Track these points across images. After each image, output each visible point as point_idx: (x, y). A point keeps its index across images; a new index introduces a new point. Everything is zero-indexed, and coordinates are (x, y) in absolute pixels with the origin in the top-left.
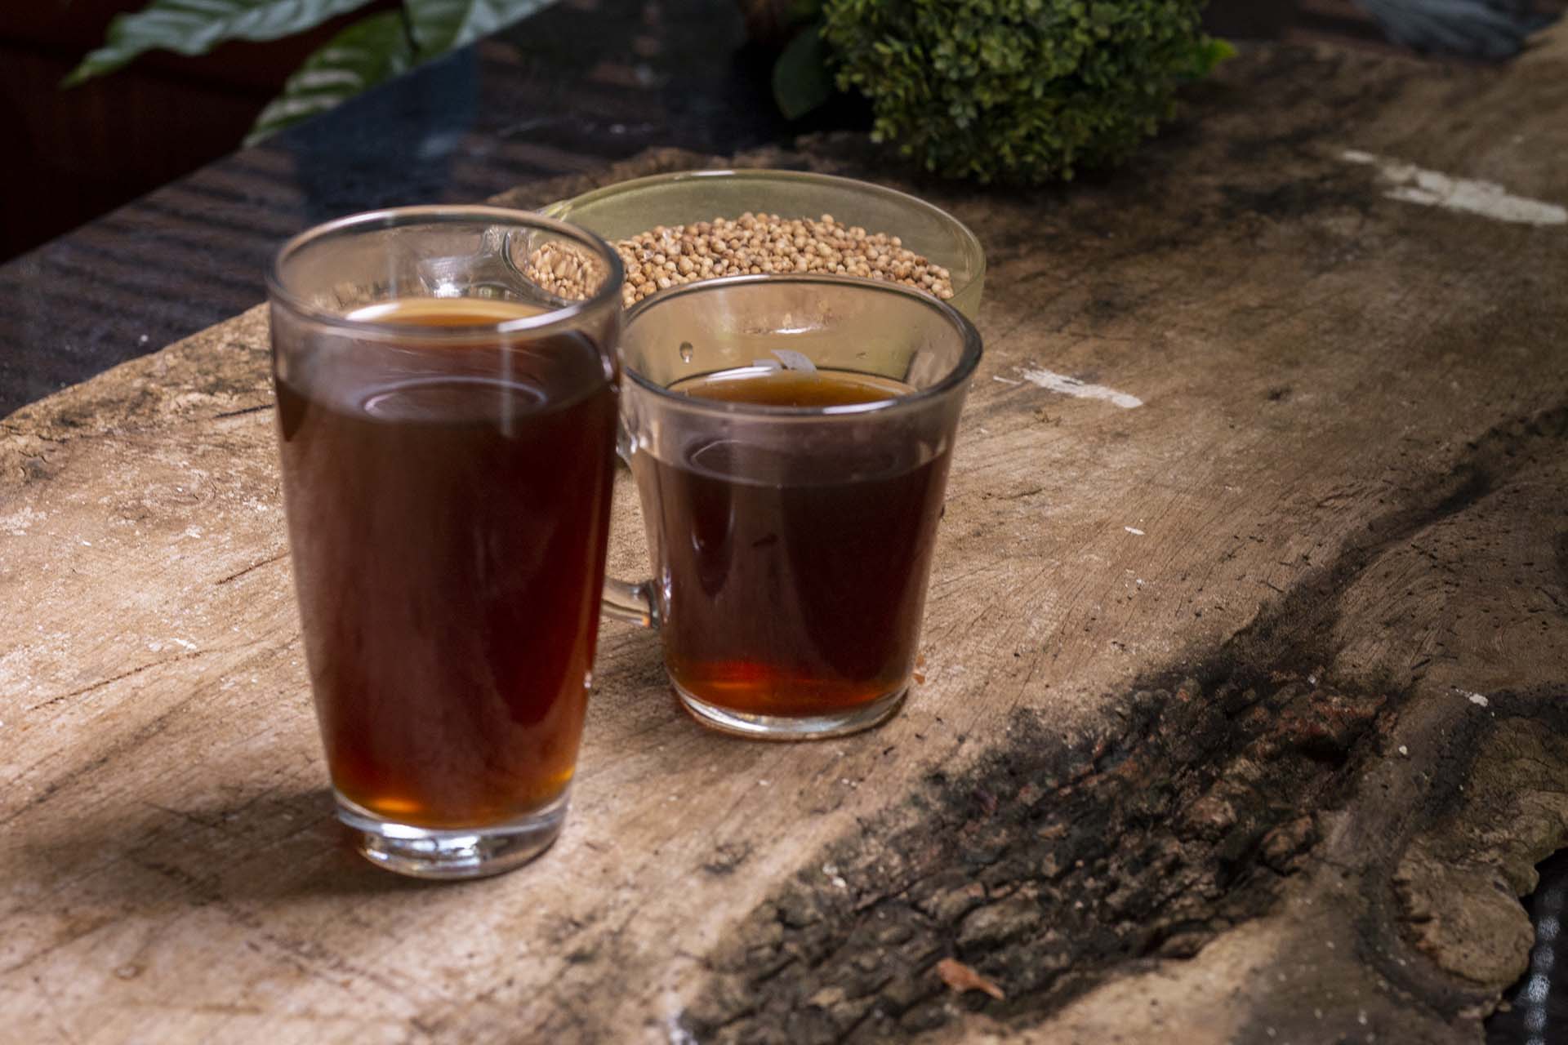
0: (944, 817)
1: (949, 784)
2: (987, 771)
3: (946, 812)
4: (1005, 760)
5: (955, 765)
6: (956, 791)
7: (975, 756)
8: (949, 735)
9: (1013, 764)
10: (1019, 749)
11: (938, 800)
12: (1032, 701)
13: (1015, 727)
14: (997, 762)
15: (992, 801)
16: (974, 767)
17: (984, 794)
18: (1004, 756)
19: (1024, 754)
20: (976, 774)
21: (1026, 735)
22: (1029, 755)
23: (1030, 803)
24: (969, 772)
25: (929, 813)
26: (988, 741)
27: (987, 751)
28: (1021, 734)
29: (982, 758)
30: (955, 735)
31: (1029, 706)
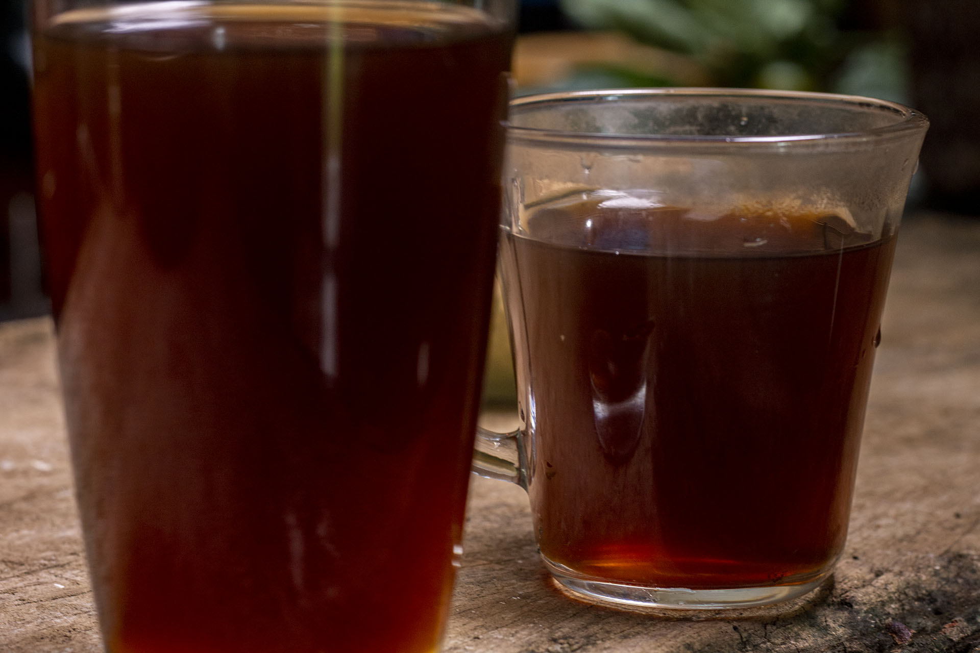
0: (847, 644)
1: (858, 612)
2: (907, 607)
3: (850, 640)
4: (930, 598)
5: (867, 594)
6: (864, 620)
7: (892, 588)
8: (865, 569)
9: (938, 604)
10: (948, 588)
11: (840, 626)
12: (969, 548)
13: (944, 567)
14: (919, 599)
15: (909, 634)
16: (891, 600)
17: (899, 625)
18: (930, 594)
19: (953, 594)
20: (893, 608)
21: (958, 575)
22: (959, 595)
23: (955, 639)
24: (883, 604)
25: (829, 637)
26: (910, 575)
27: (908, 585)
28: (952, 575)
29: (900, 591)
30: (871, 571)
31: (965, 552)
